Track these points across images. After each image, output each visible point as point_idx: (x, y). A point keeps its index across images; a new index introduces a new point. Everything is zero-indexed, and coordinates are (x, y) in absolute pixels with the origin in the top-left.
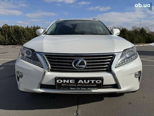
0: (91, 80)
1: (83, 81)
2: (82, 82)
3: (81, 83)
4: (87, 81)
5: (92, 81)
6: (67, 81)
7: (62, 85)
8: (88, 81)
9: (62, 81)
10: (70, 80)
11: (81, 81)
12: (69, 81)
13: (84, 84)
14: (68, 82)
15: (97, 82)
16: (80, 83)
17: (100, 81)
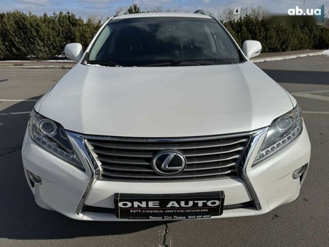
0: (195, 202)
1: (179, 204)
2: (177, 205)
3: (174, 207)
4: (187, 203)
5: (198, 203)
6: (142, 204)
7: (131, 211)
8: (191, 203)
9: (129, 205)
10: (149, 202)
11: (173, 204)
12: (147, 204)
13: (181, 208)
14: (144, 205)
15: (209, 204)
16: (171, 207)
17: (218, 203)
